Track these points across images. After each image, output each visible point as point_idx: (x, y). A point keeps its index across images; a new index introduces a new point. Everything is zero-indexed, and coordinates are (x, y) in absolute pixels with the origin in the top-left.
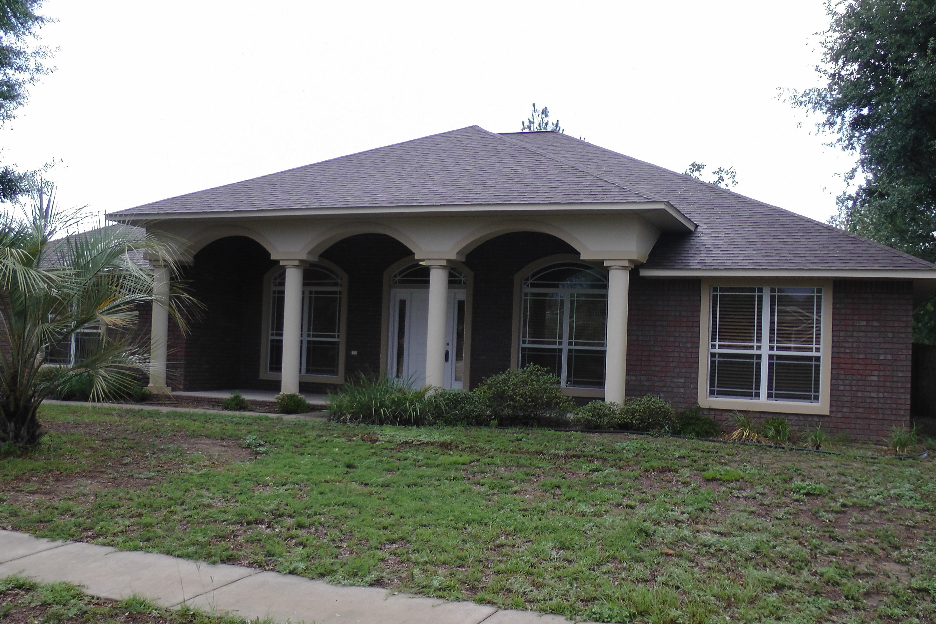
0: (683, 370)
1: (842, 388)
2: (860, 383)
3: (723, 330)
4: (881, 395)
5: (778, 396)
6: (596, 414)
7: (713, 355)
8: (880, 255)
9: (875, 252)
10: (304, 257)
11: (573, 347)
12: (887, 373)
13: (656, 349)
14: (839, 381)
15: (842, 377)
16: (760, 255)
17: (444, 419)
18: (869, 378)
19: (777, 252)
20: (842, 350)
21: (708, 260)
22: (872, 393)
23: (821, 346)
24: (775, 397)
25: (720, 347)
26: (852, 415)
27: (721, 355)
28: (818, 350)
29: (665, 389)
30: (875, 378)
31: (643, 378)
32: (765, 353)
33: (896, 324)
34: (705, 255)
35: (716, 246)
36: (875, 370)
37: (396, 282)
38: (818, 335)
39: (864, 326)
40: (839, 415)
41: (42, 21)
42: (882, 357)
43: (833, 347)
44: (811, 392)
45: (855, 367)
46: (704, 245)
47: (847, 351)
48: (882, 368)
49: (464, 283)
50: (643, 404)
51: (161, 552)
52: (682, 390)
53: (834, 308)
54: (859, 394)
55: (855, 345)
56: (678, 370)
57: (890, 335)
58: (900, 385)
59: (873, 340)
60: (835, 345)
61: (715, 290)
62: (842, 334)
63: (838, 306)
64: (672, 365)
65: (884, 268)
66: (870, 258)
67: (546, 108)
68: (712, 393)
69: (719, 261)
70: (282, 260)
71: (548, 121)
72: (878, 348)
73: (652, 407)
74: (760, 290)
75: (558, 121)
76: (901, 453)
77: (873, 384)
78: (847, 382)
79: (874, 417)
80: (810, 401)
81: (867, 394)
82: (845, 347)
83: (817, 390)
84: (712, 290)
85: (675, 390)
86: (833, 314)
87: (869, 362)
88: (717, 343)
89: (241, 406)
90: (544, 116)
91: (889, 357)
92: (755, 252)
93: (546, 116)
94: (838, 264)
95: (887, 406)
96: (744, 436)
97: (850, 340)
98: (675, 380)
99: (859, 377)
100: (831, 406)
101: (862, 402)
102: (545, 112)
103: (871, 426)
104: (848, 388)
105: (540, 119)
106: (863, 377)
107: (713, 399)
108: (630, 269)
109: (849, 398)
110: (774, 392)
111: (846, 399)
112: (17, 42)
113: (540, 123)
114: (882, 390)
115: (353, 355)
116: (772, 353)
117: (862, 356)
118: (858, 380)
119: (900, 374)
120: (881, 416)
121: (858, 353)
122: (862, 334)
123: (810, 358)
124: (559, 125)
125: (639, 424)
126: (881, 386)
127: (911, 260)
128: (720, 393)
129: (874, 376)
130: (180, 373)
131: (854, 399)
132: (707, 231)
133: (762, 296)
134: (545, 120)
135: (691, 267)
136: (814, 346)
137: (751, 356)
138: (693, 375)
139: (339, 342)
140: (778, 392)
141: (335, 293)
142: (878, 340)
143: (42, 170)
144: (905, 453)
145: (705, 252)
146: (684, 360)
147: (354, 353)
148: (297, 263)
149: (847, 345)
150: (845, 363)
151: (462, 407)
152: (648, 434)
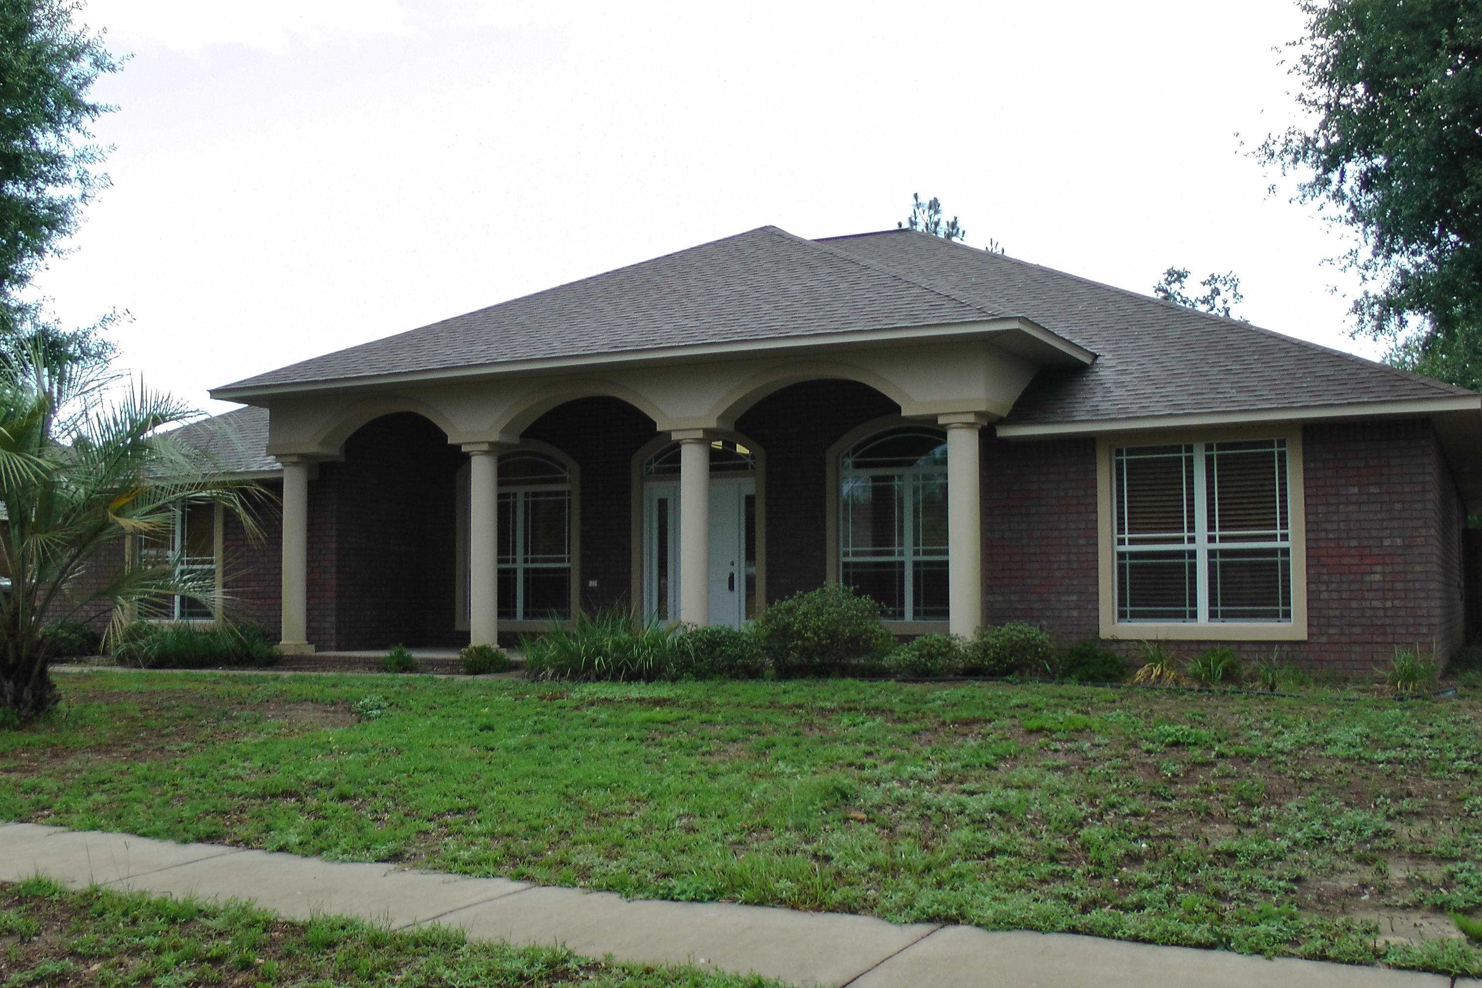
0: (1075, 583)
1: (1325, 596)
2: (1354, 586)
3: (1136, 515)
4: (1389, 604)
5: (1226, 615)
6: (925, 652)
7: (1121, 555)
8: (1373, 380)
9: (1367, 375)
10: (495, 437)
11: (921, 558)
12: (1397, 568)
13: (1032, 551)
14: (1320, 585)
15: (1325, 578)
16: (1185, 393)
17: (694, 671)
18: (1368, 578)
19: (1212, 386)
20: (1323, 535)
21: (1103, 406)
22: (1373, 602)
23: (1289, 531)
24: (1222, 617)
25: (1132, 542)
26: (1344, 639)
27: (1134, 555)
28: (1285, 537)
29: (1048, 613)
30: (1378, 577)
31: (1013, 597)
32: (1202, 547)
33: (1407, 489)
34: (1100, 399)
35: (1120, 384)
36: (1378, 564)
37: (651, 473)
38: (1284, 513)
39: (1356, 494)
40: (1324, 639)
41: (96, 112)
42: (1387, 543)
43: (1307, 531)
44: (1278, 605)
45: (1345, 561)
46: (1102, 384)
47: (1331, 536)
48: (1387, 560)
49: (753, 468)
50: (1002, 636)
51: (124, 831)
52: (1075, 613)
53: (1305, 470)
54: (1354, 604)
55: (1342, 526)
56: (1067, 581)
57: (1398, 506)
58: (1417, 586)
59: (1371, 516)
60: (1311, 528)
61: (1119, 452)
62: (1321, 509)
63: (1312, 465)
64: (1058, 574)
65: (1377, 399)
66: (1357, 386)
67: (936, 200)
68: (1122, 615)
69: (1120, 406)
70: (466, 443)
71: (939, 220)
72: (1379, 529)
73: (1014, 638)
74: (1189, 449)
75: (956, 218)
76: (1404, 691)
77: (1375, 586)
78: (1333, 586)
79: (1379, 640)
80: (1276, 619)
81: (1366, 604)
82: (1327, 531)
83: (1287, 602)
84: (1114, 453)
85: (1065, 614)
86: (1305, 479)
87: (1367, 551)
88: (1127, 536)
89: (406, 666)
90: (932, 212)
91: (1399, 542)
92: (1179, 389)
93: (936, 212)
94: (1305, 399)
95: (1400, 621)
96: (1153, 676)
97: (1335, 518)
98: (1063, 598)
99: (1352, 577)
100: (1309, 625)
101: (1358, 617)
102: (934, 205)
103: (1375, 655)
104: (1335, 595)
105: (926, 217)
106: (1359, 576)
107: (1125, 625)
108: (980, 426)
109: (1337, 613)
110: (1219, 608)
111: (1332, 613)
112: (60, 144)
113: (927, 224)
114: (1390, 595)
115: (592, 588)
116: (1213, 546)
117: (1354, 543)
118: (1352, 582)
119: (1418, 568)
120: (1390, 638)
121: (1349, 538)
122: (1351, 508)
123: (1273, 552)
124: (958, 225)
125: (994, 665)
126: (1389, 590)
127: (1423, 384)
128: (1135, 615)
129: (1376, 573)
130: (330, 622)
131: (1346, 613)
132: (1110, 363)
133: (1192, 457)
134: (935, 219)
135: (1077, 418)
136: (1279, 532)
137: (1180, 554)
138: (1091, 589)
139: (569, 569)
140: (1225, 608)
141: (562, 493)
142: (1380, 516)
143: (98, 326)
144: (1410, 690)
145: (1101, 394)
146: (1075, 566)
147: (593, 584)
148: (485, 447)
149: (1329, 527)
150: (1328, 557)
151: (723, 652)
152: (1003, 680)
